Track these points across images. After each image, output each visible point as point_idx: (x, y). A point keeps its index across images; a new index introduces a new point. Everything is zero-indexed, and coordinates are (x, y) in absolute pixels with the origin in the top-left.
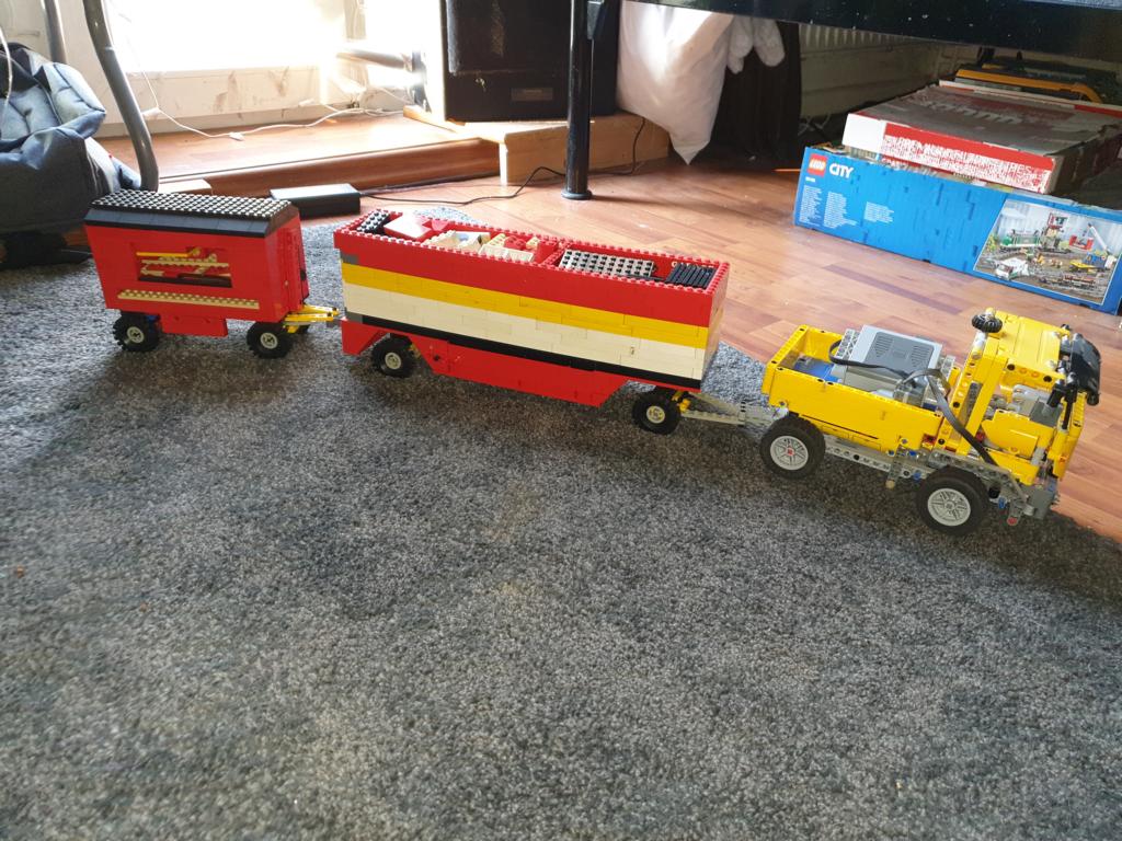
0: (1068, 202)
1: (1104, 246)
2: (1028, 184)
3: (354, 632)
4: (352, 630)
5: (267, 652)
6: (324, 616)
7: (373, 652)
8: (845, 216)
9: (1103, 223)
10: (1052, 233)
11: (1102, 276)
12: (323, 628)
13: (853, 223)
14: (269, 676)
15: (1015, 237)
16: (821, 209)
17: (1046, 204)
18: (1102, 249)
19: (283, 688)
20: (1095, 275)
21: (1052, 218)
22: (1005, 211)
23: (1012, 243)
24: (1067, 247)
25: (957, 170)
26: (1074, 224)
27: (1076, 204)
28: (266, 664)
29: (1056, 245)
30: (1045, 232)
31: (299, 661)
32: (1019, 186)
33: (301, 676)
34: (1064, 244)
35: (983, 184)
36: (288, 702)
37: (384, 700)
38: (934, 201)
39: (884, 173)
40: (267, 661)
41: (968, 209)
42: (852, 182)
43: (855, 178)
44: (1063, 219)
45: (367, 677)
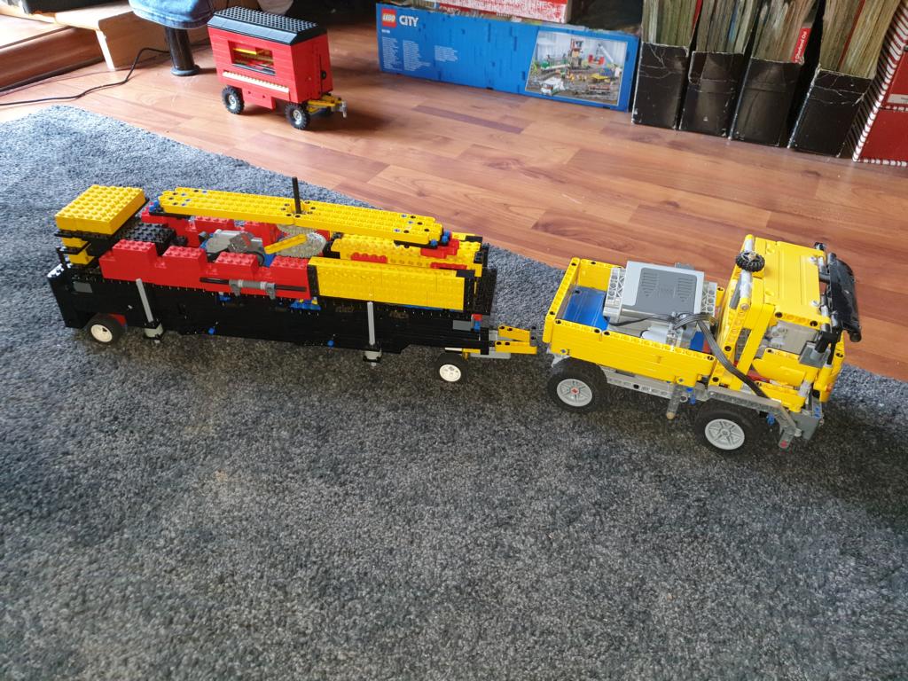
0: (581, 28)
1: (612, 61)
2: (551, 17)
3: (93, 558)
4: (91, 556)
5: (13, 604)
6: (59, 552)
7: (117, 569)
8: (420, 60)
9: (608, 43)
10: (575, 54)
11: (615, 84)
12: (61, 563)
13: (428, 64)
14: (22, 626)
15: (551, 61)
16: (400, 55)
17: (567, 31)
18: (610, 63)
19: (39, 632)
20: (609, 84)
21: (573, 43)
22: (540, 41)
23: (549, 65)
24: (587, 64)
25: (498, 11)
26: (589, 46)
27: (588, 30)
28: (14, 615)
29: (580, 63)
30: (570, 55)
31: (47, 602)
32: (546, 19)
33: (53, 615)
34: (585, 62)
35: (519, 20)
36: (48, 643)
37: (139, 610)
38: (486, 38)
39: (444, 20)
40: (15, 612)
41: (512, 42)
42: (420, 30)
43: (422, 27)
44: (581, 43)
45: (117, 594)
